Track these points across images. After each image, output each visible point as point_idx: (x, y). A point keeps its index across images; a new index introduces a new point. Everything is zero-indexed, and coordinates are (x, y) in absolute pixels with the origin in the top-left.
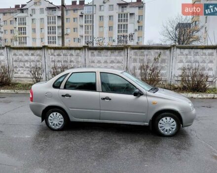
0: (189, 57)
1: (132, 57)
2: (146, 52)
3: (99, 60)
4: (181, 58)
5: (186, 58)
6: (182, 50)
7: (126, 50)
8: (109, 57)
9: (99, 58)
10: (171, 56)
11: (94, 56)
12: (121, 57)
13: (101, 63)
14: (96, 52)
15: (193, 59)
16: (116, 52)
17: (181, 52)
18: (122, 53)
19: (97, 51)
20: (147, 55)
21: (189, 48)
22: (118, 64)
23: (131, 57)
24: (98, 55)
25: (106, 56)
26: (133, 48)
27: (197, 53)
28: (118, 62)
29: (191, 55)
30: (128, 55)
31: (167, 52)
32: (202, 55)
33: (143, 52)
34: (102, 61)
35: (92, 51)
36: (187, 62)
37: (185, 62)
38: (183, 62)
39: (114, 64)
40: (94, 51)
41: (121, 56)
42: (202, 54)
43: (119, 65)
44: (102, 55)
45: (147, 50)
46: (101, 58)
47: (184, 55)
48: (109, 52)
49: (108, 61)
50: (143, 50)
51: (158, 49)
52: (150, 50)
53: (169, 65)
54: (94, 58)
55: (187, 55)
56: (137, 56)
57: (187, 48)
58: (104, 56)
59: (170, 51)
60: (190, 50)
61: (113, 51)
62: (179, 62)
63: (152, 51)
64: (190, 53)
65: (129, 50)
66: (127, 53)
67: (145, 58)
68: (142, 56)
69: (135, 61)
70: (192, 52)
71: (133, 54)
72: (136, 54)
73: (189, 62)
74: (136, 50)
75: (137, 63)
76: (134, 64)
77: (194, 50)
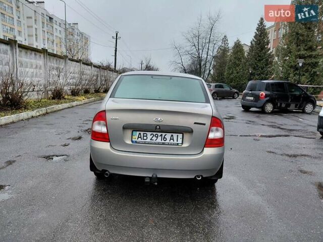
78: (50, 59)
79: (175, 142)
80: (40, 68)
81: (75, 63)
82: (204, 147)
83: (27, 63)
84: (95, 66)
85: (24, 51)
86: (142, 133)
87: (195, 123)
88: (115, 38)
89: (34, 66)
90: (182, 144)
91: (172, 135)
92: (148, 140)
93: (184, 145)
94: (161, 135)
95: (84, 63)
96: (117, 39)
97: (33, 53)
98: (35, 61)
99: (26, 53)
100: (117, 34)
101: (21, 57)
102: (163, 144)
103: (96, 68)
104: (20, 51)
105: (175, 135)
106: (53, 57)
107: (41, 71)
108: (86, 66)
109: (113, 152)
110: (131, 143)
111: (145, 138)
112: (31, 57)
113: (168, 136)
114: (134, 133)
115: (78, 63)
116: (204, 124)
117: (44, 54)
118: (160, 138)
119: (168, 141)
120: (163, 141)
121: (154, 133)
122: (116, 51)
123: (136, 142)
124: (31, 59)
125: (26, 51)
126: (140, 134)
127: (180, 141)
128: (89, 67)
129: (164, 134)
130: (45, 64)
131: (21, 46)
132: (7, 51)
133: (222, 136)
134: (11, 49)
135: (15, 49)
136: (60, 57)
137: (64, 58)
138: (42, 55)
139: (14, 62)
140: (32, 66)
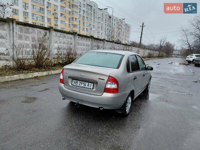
0: (60, 38)
1: (18, 33)
2: (31, 29)
4: (56, 39)
5: (59, 39)
6: (56, 33)
7: (11, 24)
12: (4, 31)
15: (62, 41)
17: (56, 34)
18: (6, 26)
23: (16, 33)
27: (65, 36)
28: (2, 37)
29: (61, 38)
30: (15, 30)
31: (48, 32)
33: (29, 29)
36: (59, 43)
37: (58, 43)
38: (57, 43)
42: (67, 37)
47: (57, 37)
50: (28, 28)
51: (40, 28)
52: (34, 29)
53: (49, 44)
56: (22, 32)
57: (59, 32)
59: (50, 32)
62: (55, 43)
63: (36, 30)
64: (61, 35)
65: (14, 24)
66: (13, 28)
67: (30, 36)
68: (27, 33)
69: (20, 37)
70: (62, 35)
71: (18, 30)
72: (21, 31)
73: (60, 43)
74: (21, 26)
75: (22, 39)
76: (20, 41)
77: (62, 33)
78: (95, 41)
79: (90, 87)
80: (89, 46)
82: (104, 92)
83: (82, 44)
84: (123, 44)
85: (80, 37)
86: (76, 81)
87: (99, 79)
88: (142, 26)
89: (85, 45)
90: (93, 89)
91: (89, 84)
92: (78, 85)
93: (94, 90)
94: (84, 83)
95: (115, 43)
96: (143, 27)
97: (86, 38)
98: (86, 42)
99: (82, 38)
100: (143, 24)
101: (79, 40)
102: (84, 87)
103: (124, 46)
104: (79, 38)
105: (90, 84)
106: (97, 40)
107: (89, 48)
108: (117, 44)
109: (64, 88)
110: (71, 85)
111: (77, 83)
113: (87, 84)
114: (73, 80)
115: (111, 43)
116: (104, 80)
117: (91, 39)
118: (83, 84)
119: (86, 86)
120: (84, 86)
121: (81, 82)
122: (142, 34)
123: (73, 85)
124: (84, 41)
125: (82, 37)
126: (75, 81)
127: (92, 87)
128: (119, 45)
129: (85, 83)
130: (92, 44)
131: (79, 35)
132: (72, 38)
133: (116, 87)
134: (74, 37)
135: (76, 37)
136: (101, 40)
137: (104, 40)
138: (90, 39)
139: (75, 43)
140: (84, 45)
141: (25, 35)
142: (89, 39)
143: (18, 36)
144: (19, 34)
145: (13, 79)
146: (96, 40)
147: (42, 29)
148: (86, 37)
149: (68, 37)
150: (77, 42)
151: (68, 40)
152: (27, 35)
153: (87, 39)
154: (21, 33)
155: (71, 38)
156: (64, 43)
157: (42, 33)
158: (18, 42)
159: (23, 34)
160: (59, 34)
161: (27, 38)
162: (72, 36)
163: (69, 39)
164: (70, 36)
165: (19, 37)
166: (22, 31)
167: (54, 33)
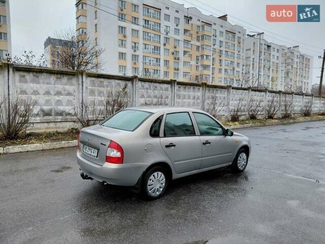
0: (149, 91)
1: (89, 87)
2: (106, 82)
3: (35, 89)
4: (142, 92)
5: (147, 92)
6: (143, 83)
7: (80, 77)
8: (52, 86)
9: (35, 86)
10: (133, 90)
11: (26, 82)
12: (72, 87)
13: (39, 94)
14: (29, 76)
15: (152, 94)
16: (65, 79)
17: (142, 86)
18: (74, 80)
19: (31, 74)
20: (107, 87)
21: (149, 82)
22: (67, 97)
23: (86, 88)
24: (33, 81)
25: (48, 84)
26: (90, 75)
27: (156, 87)
28: (69, 94)
29: (151, 90)
30: (84, 84)
31: (129, 84)
32: (160, 90)
33: (103, 82)
34: (42, 92)
35: (22, 73)
36: (147, 98)
37: (146, 96)
38: (144, 97)
39: (61, 97)
40: (25, 74)
41: (72, 85)
42: (160, 88)
43: (71, 98)
44: (41, 81)
45: (107, 80)
46: (38, 86)
47: (144, 89)
48: (53, 78)
49: (52, 92)
50: (102, 80)
51: (119, 79)
52: (110, 80)
53: (131, 100)
54: (25, 86)
55: (147, 89)
56: (95, 86)
57: (147, 81)
58: (44, 83)
59: (133, 83)
60: (150, 83)
61: (59, 76)
62: (141, 97)
63: (113, 82)
64: (150, 86)
65: (84, 77)
66: (82, 82)
67: (105, 90)
68: (101, 87)
69: (92, 93)
70: (152, 86)
71: (89, 84)
72: (93, 84)
73: (149, 97)
74: (93, 79)
75: (95, 95)
76: (91, 97)
77: (153, 84)
78: (209, 90)
79: (95, 155)
80: (198, 98)
81: (242, 91)
82: (106, 161)
83: (185, 95)
84: (272, 92)
85: (182, 87)
87: (101, 144)
88: (322, 57)
89: (192, 97)
90: (97, 157)
96: (324, 58)
97: (192, 87)
98: (193, 93)
99: (185, 88)
104: (179, 87)
105: (95, 150)
106: (213, 88)
107: (199, 101)
110: (83, 152)
111: (86, 150)
112: (189, 90)
114: (84, 146)
115: (246, 91)
116: (105, 145)
117: (203, 87)
118: (90, 151)
119: (92, 154)
121: (89, 148)
122: (323, 71)
124: (190, 92)
125: (185, 86)
126: (86, 147)
128: (263, 93)
129: (92, 149)
130: (203, 95)
131: (180, 84)
132: (168, 88)
133: (120, 156)
134: (172, 87)
135: (174, 86)
136: (222, 87)
137: (227, 88)
138: (201, 88)
139: (172, 96)
140: (189, 98)
141: (98, 90)
142: (199, 87)
143: (89, 91)
144: (90, 89)
145: (71, 145)
146: (211, 89)
147: (121, 80)
148: (193, 85)
149: (162, 88)
150: (177, 94)
151: (161, 92)
152: (101, 89)
153: (194, 88)
154: (94, 88)
155: (167, 90)
156: (155, 97)
157: (122, 86)
158: (89, 99)
159: (96, 88)
160: (146, 85)
161: (100, 93)
162: (169, 86)
163: (162, 90)
164: (165, 86)
165: (90, 93)
166: (95, 84)
167: (139, 84)
